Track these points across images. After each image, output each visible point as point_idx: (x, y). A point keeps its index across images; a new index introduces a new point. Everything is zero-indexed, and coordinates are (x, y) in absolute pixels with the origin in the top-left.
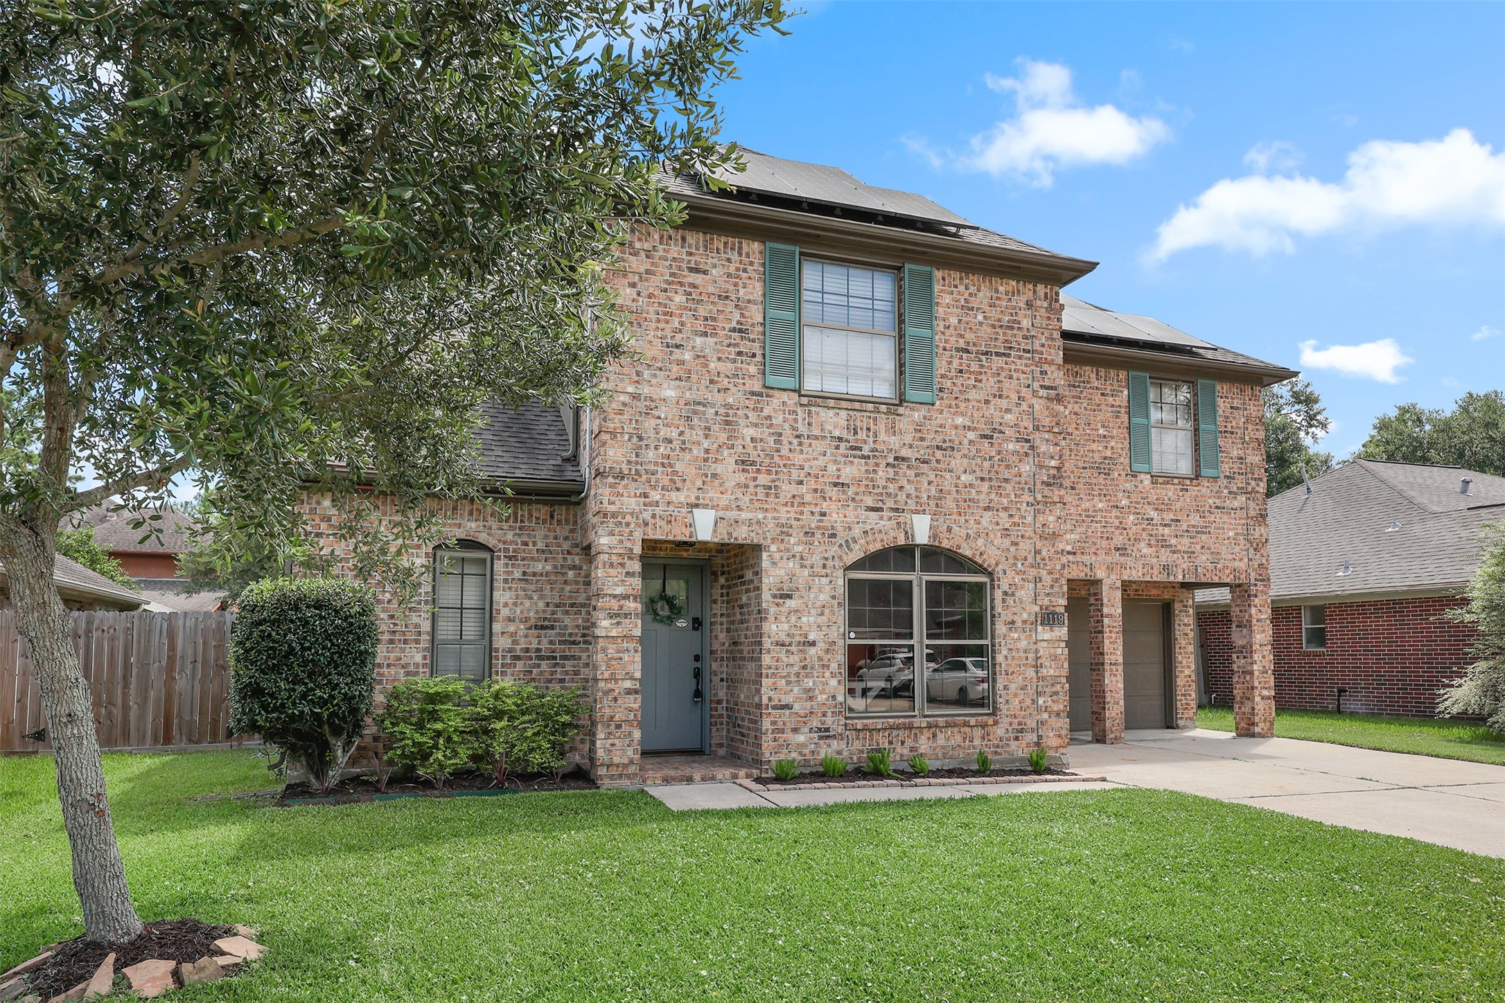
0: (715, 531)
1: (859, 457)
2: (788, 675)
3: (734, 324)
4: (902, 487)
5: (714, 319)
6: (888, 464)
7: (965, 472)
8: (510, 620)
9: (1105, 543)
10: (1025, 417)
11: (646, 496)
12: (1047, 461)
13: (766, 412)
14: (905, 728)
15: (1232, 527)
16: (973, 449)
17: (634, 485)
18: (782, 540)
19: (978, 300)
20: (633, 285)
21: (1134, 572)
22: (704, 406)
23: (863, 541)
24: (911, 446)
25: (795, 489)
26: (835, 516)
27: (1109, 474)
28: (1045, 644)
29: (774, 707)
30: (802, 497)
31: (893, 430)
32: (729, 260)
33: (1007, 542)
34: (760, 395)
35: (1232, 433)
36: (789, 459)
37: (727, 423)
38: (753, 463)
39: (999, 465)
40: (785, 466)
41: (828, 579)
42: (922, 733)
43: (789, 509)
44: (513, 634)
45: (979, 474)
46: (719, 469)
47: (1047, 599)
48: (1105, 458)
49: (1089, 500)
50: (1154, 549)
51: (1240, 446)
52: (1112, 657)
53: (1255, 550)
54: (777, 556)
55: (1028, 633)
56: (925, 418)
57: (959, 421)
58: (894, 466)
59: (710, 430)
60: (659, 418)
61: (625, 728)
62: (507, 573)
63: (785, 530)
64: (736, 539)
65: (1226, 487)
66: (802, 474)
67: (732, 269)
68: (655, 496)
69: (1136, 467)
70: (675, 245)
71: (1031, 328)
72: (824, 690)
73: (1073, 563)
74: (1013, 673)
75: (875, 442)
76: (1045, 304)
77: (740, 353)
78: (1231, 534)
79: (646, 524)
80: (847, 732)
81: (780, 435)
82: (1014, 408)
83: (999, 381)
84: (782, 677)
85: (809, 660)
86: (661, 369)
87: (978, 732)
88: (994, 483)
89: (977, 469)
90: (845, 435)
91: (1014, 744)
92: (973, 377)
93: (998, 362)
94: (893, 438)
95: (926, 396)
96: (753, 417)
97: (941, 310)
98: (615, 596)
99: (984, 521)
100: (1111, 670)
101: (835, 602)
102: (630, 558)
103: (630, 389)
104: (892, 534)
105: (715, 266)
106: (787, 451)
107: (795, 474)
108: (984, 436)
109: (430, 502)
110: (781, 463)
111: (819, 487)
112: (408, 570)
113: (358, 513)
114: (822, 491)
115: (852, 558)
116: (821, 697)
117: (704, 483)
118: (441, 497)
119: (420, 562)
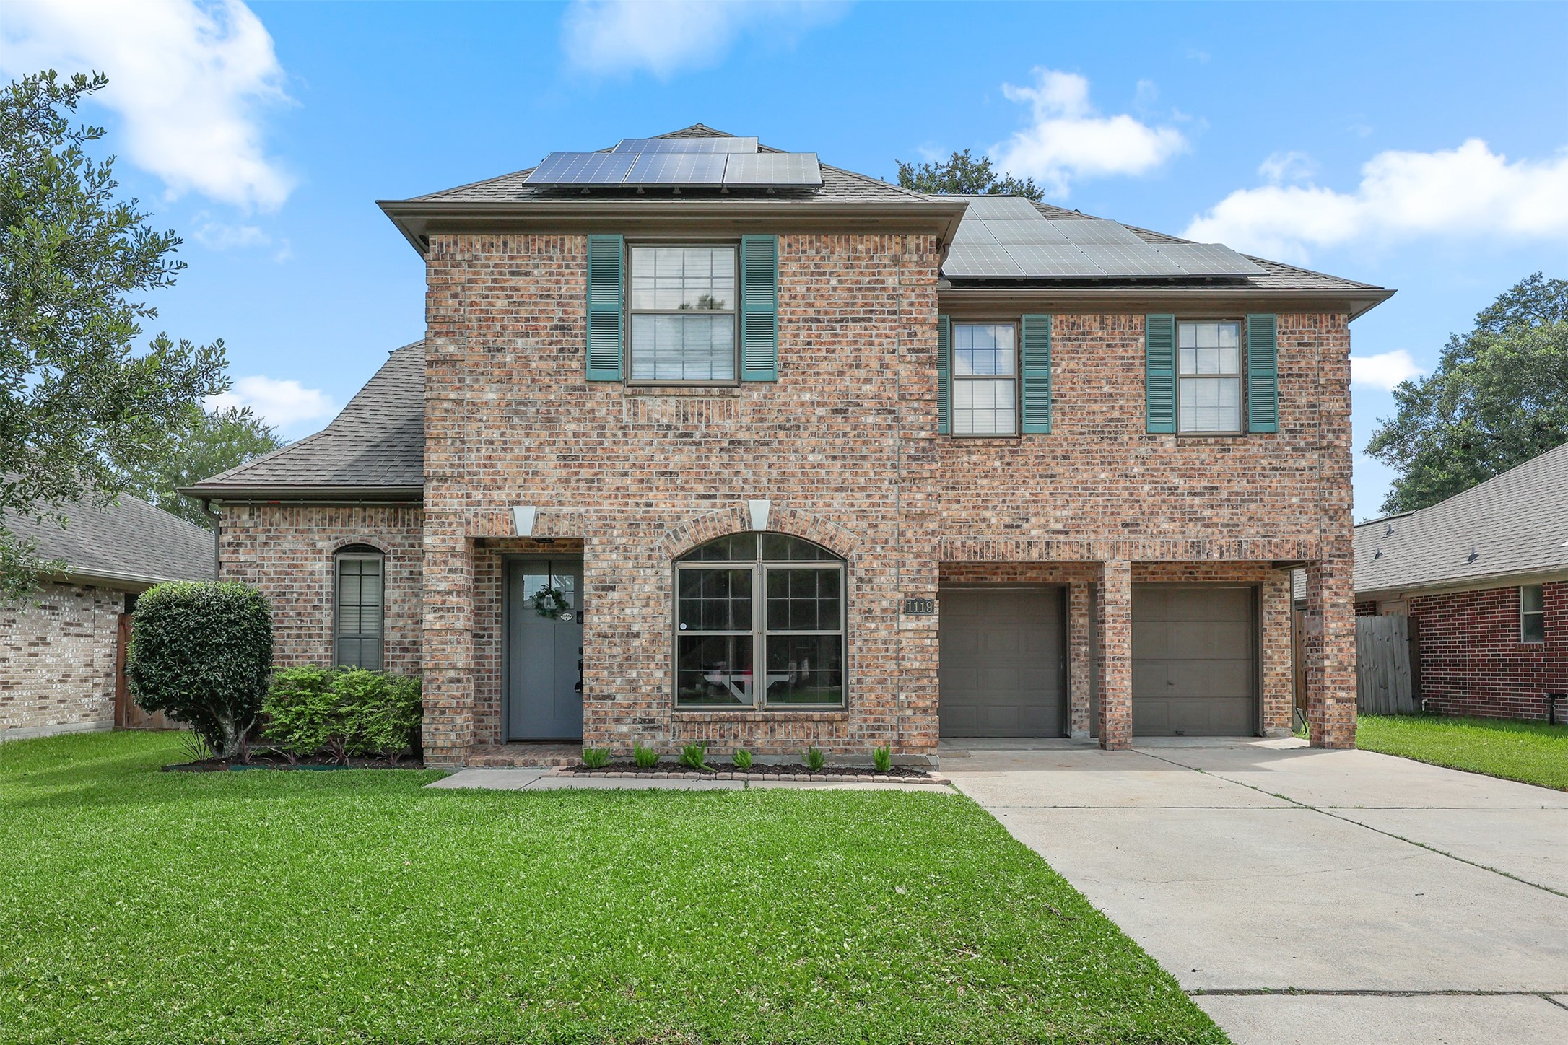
0: (535, 526)
1: (690, 444)
2: (611, 666)
3: (556, 322)
4: (738, 472)
5: (536, 319)
6: (722, 449)
7: (813, 451)
8: (399, 616)
9: (1108, 520)
10: (888, 386)
11: (468, 496)
12: (914, 433)
13: (589, 406)
14: (739, 722)
15: (1295, 492)
16: (823, 426)
17: (456, 486)
18: (605, 533)
19: (832, 263)
20: (455, 296)
21: (1148, 551)
22: (526, 405)
23: (693, 530)
24: (749, 429)
25: (619, 481)
26: (662, 506)
27: (1116, 439)
28: (910, 635)
29: (596, 698)
30: (627, 488)
31: (728, 414)
32: (551, 259)
33: (864, 524)
34: (583, 389)
35: (1300, 376)
36: (613, 451)
37: (549, 420)
38: (575, 458)
39: (855, 442)
40: (608, 458)
41: (654, 570)
42: (758, 727)
43: (612, 501)
44: (402, 629)
45: (830, 453)
46: (540, 466)
47: (911, 585)
48: (1111, 420)
49: (1087, 471)
50: (1178, 524)
51: (1312, 391)
52: (1117, 650)
53: (1331, 518)
54: (599, 548)
55: (889, 623)
56: (765, 397)
57: (806, 397)
58: (728, 451)
59: (531, 428)
60: (481, 421)
61: (449, 714)
63: (608, 522)
64: (557, 533)
65: (1288, 444)
66: (627, 465)
67: (554, 268)
68: (477, 496)
69: (1154, 427)
70: (497, 251)
71: (898, 286)
72: (648, 681)
73: (1065, 543)
74: (868, 665)
75: (707, 427)
76: (915, 258)
77: (562, 350)
78: (1295, 500)
79: (468, 523)
80: (673, 724)
81: (604, 427)
82: (875, 378)
83: (856, 350)
84: (603, 668)
85: (632, 652)
86: (483, 374)
87: (824, 728)
88: (849, 461)
89: (828, 447)
90: (674, 423)
91: (868, 743)
92: (824, 348)
93: (855, 329)
94: (728, 421)
95: (766, 373)
96: (575, 412)
97: (785, 279)
98: (439, 592)
99: (835, 504)
100: (1115, 665)
101: (662, 593)
102: (453, 556)
103: (453, 396)
104: (726, 521)
105: (536, 266)
106: (611, 443)
107: (619, 466)
108: (838, 411)
109: (328, 512)
110: (605, 456)
111: (645, 477)
112: (312, 573)
113: (271, 524)
114: (649, 481)
115: (680, 548)
116: (646, 689)
117: (525, 480)
118: (338, 506)
119: (321, 566)
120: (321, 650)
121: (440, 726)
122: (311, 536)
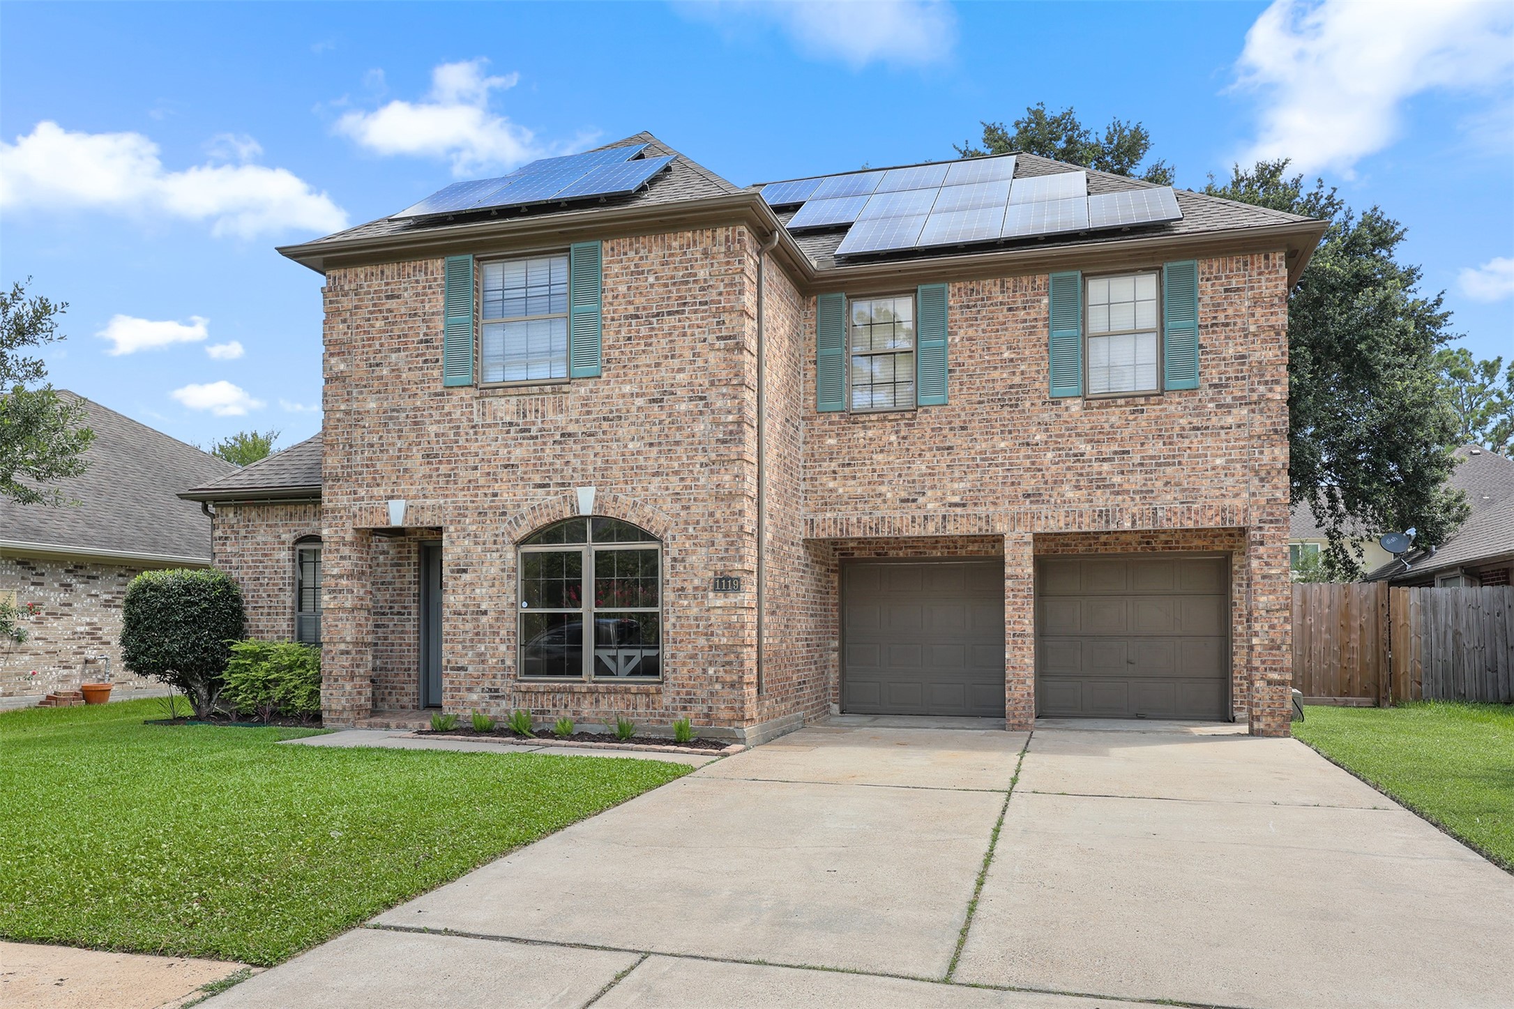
0: (405, 517)
1: (528, 439)
2: (464, 641)
3: (421, 336)
4: (568, 462)
5: (406, 336)
6: (554, 442)
7: (633, 439)
9: (1008, 490)
10: (699, 374)
11: (355, 493)
12: (723, 417)
13: (447, 409)
14: (569, 693)
15: (1220, 452)
16: (642, 415)
17: (346, 485)
18: (459, 521)
19: (649, 262)
20: (344, 321)
21: (1051, 522)
22: (398, 411)
23: (530, 517)
24: (577, 421)
25: (471, 475)
26: (505, 495)
27: (1017, 405)
28: (719, 611)
29: (452, 669)
30: (477, 481)
31: (560, 409)
32: (417, 282)
33: (678, 506)
34: (442, 394)
35: (1227, 325)
36: (466, 448)
37: (416, 423)
38: (436, 456)
39: (670, 428)
40: (462, 454)
41: (498, 554)
42: (585, 698)
43: (465, 493)
45: (648, 440)
46: (409, 464)
47: (719, 563)
48: (1011, 387)
49: (986, 440)
50: (1084, 492)
51: (1241, 340)
52: (1017, 627)
53: (1262, 480)
54: (455, 535)
55: (700, 600)
56: (591, 391)
57: (627, 389)
58: (560, 443)
59: (402, 432)
60: (364, 427)
61: (340, 682)
63: (462, 512)
64: (422, 523)
65: (1212, 400)
66: (477, 460)
67: (420, 290)
68: (361, 492)
69: (1058, 391)
70: (376, 279)
71: (708, 278)
72: (494, 654)
73: (962, 516)
74: (681, 641)
75: (542, 422)
76: (723, 249)
77: (426, 361)
78: (1219, 461)
79: (355, 517)
80: (514, 694)
81: (459, 427)
82: (688, 367)
83: (671, 341)
84: (458, 642)
85: (481, 628)
86: (365, 386)
87: (642, 700)
88: (664, 447)
89: (646, 435)
90: (515, 420)
91: (681, 715)
92: (642, 342)
93: (671, 321)
94: (560, 416)
95: (592, 369)
96: (436, 415)
97: (609, 281)
98: (333, 576)
99: (652, 488)
100: (1015, 642)
101: (505, 574)
102: (344, 545)
103: (343, 407)
104: (558, 508)
105: (406, 290)
106: (464, 441)
107: (472, 461)
108: (654, 401)
109: (291, 509)
110: (460, 453)
111: (491, 471)
112: (278, 561)
113: (249, 521)
114: (494, 474)
115: (523, 530)
116: (492, 661)
117: (398, 477)
118: (296, 504)
119: (284, 555)
120: (285, 626)
121: (334, 692)
122: (277, 529)
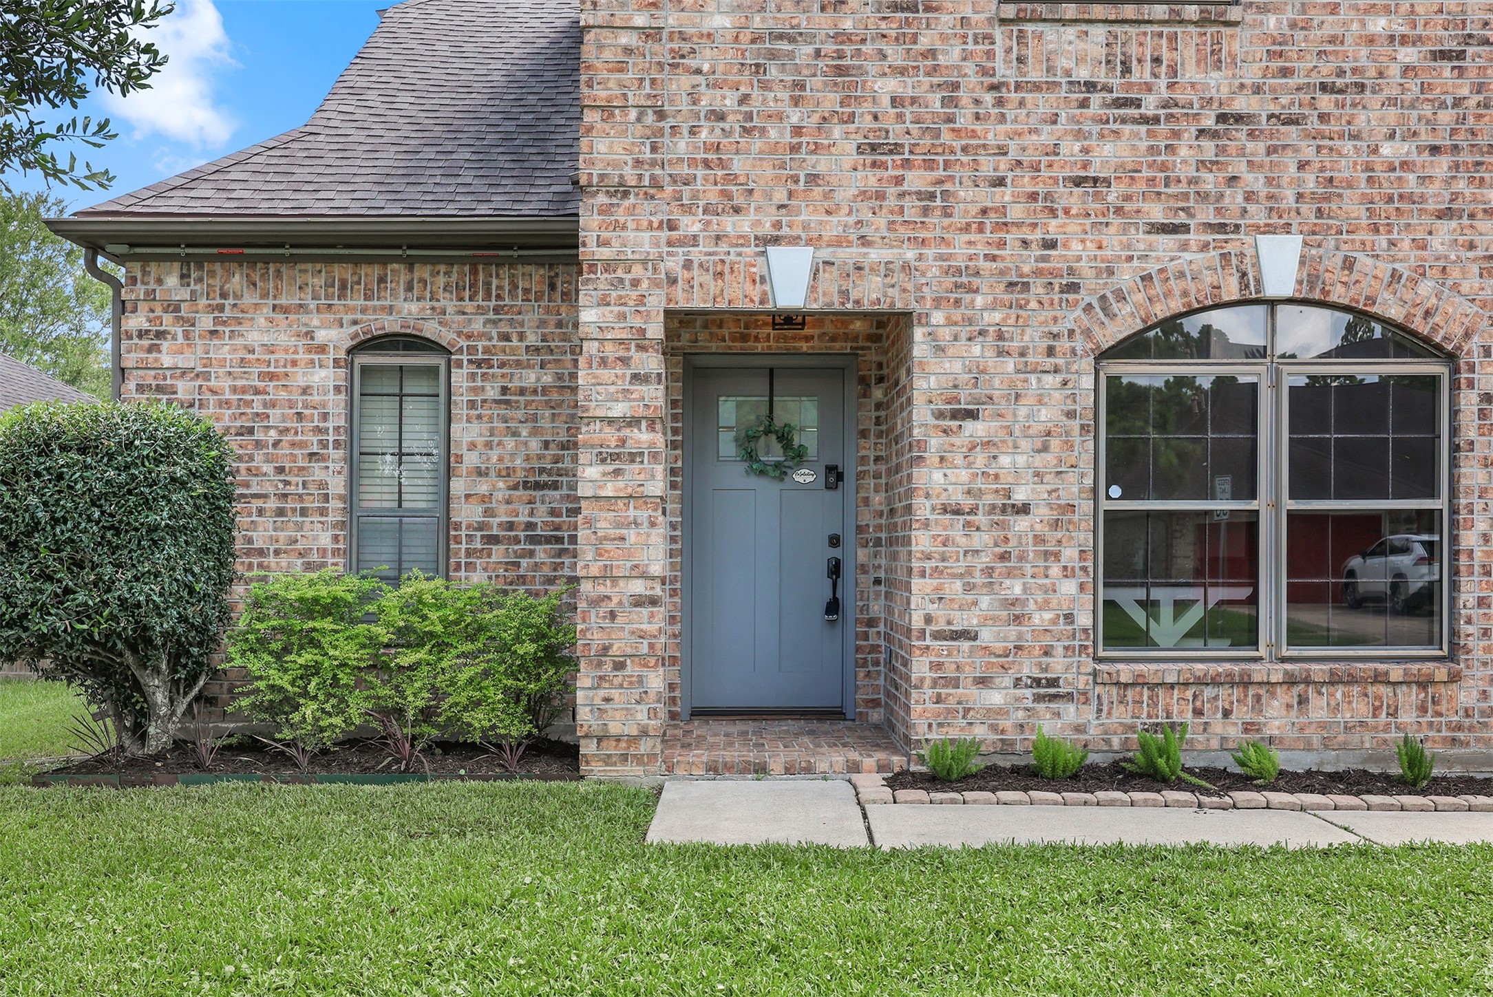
0: (813, 288)
1: (1135, 121)
2: (969, 571)
4: (1233, 179)
6: (1201, 132)
7: (1392, 136)
8: (481, 473)
11: (672, 226)
13: (924, 42)
14: (1232, 684)
16: (1413, 84)
17: (648, 206)
18: (958, 302)
22: (792, 40)
23: (1140, 297)
24: (1257, 90)
25: (987, 196)
26: (1076, 247)
29: (937, 636)
30: (1002, 210)
31: (1214, 58)
36: (974, 136)
37: (841, 71)
38: (896, 149)
39: (1479, 117)
40: (965, 149)
41: (1059, 378)
42: (1272, 694)
43: (972, 237)
44: (484, 499)
45: (1426, 139)
46: (822, 164)
54: (946, 333)
56: (1293, 25)
58: (1215, 135)
59: (803, 87)
60: (698, 71)
61: (631, 669)
62: (474, 390)
63: (964, 279)
64: (857, 302)
66: (1004, 163)
68: (690, 225)
72: (1047, 602)
75: (1171, 86)
79: (673, 281)
80: (1098, 689)
81: (956, 86)
84: (954, 576)
85: (1013, 542)
88: (1466, 157)
89: (1422, 128)
90: (1101, 77)
94: (1215, 74)
96: (895, 54)
98: (610, 421)
99: (1437, 244)
101: (1075, 425)
102: (641, 348)
103: (640, 20)
104: (1208, 278)
106: (970, 118)
107: (987, 166)
108: (1444, 55)
110: (957, 145)
111: (1040, 189)
114: (1048, 196)
115: (1112, 333)
116: (1041, 618)
117: (791, 194)
120: (326, 540)
121: (615, 693)
